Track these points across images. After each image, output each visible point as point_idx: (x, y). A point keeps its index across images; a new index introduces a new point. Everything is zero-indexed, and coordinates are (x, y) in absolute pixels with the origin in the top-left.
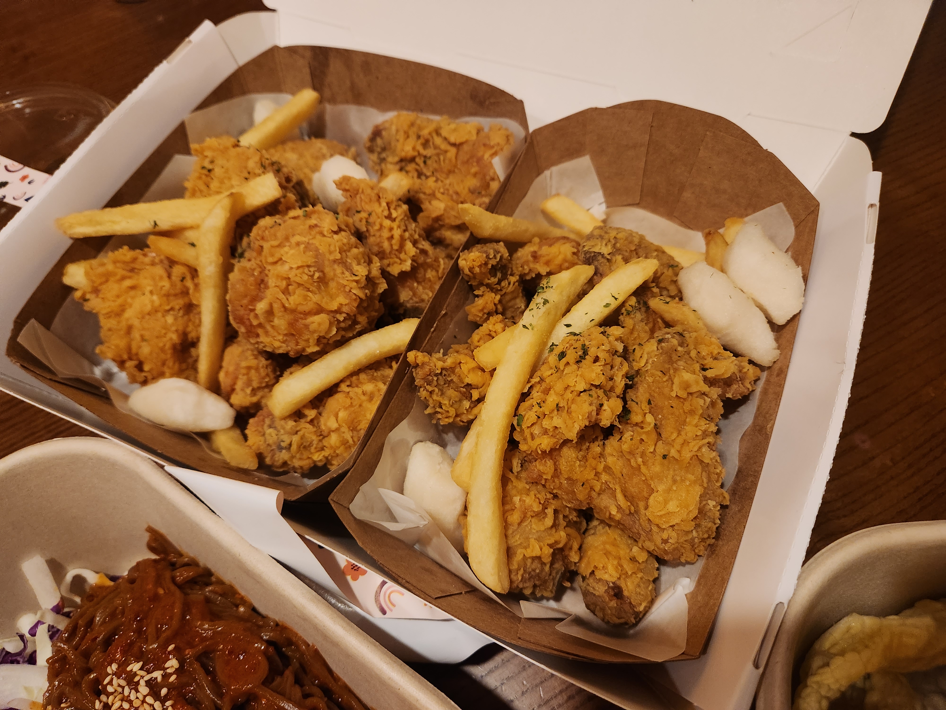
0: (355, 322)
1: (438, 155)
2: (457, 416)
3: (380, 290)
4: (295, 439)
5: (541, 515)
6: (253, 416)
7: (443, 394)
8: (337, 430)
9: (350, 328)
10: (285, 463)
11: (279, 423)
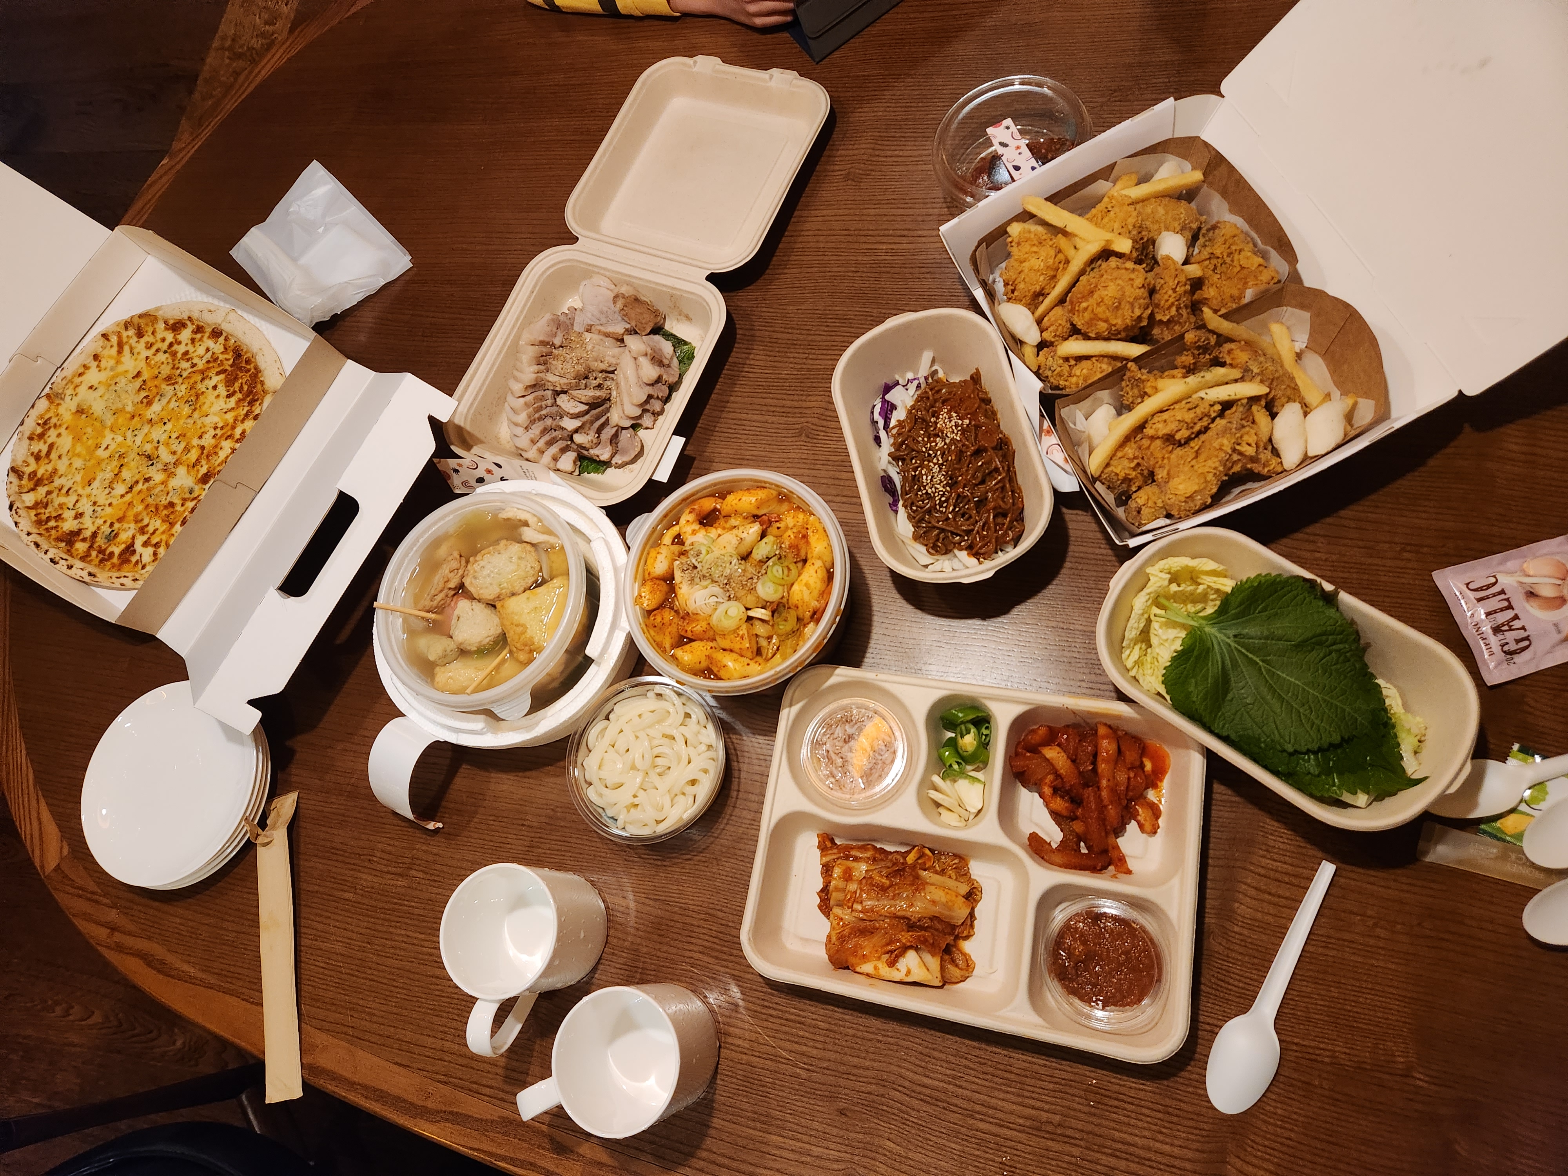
0: (1119, 333)
1: (1230, 265)
2: (1132, 403)
3: (1142, 325)
4: (1059, 369)
5: (1131, 460)
6: (1048, 347)
7: (1132, 389)
8: (1078, 376)
9: (1116, 335)
10: (1047, 377)
11: (1056, 358)
